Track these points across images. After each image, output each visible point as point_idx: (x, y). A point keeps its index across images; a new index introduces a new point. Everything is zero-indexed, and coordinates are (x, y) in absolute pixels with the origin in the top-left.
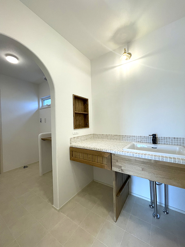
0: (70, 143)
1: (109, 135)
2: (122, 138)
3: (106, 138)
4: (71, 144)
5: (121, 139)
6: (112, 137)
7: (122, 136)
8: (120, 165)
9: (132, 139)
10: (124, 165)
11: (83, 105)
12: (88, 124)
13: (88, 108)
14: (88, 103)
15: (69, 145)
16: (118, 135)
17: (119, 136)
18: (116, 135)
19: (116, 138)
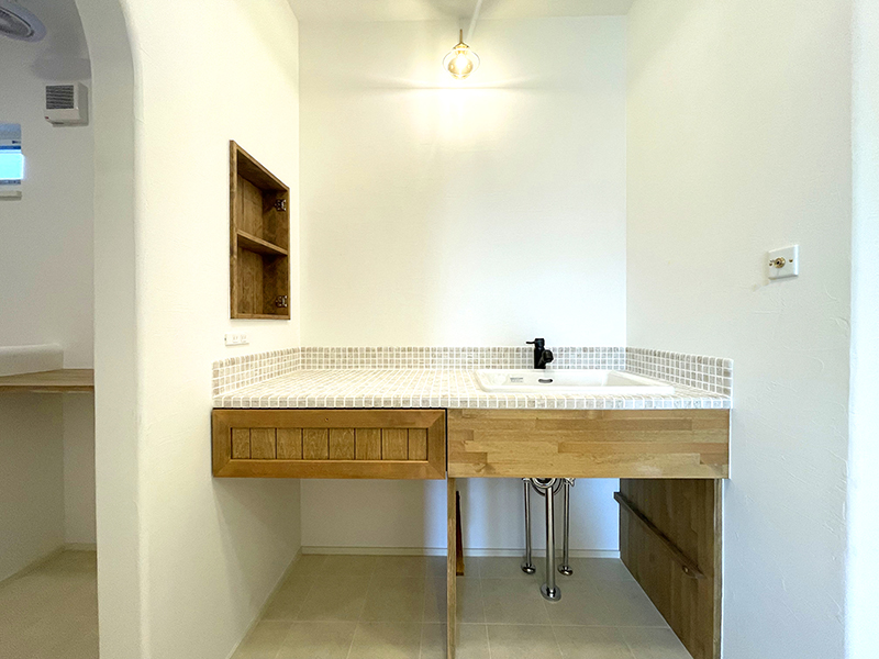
0: (211, 390)
1: (380, 350)
2: (431, 358)
3: (368, 362)
4: (216, 392)
5: (427, 362)
6: (392, 356)
7: (434, 350)
8: (481, 449)
9: (467, 359)
10: (497, 447)
11: (260, 209)
12: (288, 301)
13: (286, 231)
14: (287, 204)
15: (209, 402)
16: (415, 349)
17: (421, 350)
18: (409, 350)
19: (409, 361)
